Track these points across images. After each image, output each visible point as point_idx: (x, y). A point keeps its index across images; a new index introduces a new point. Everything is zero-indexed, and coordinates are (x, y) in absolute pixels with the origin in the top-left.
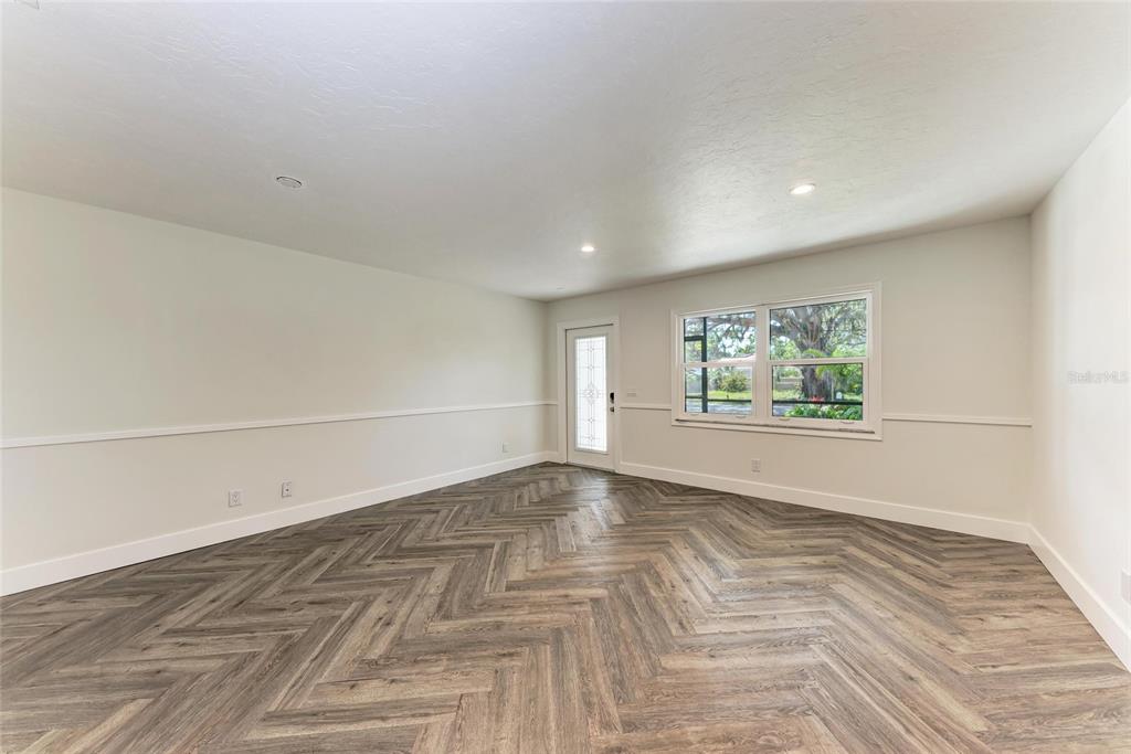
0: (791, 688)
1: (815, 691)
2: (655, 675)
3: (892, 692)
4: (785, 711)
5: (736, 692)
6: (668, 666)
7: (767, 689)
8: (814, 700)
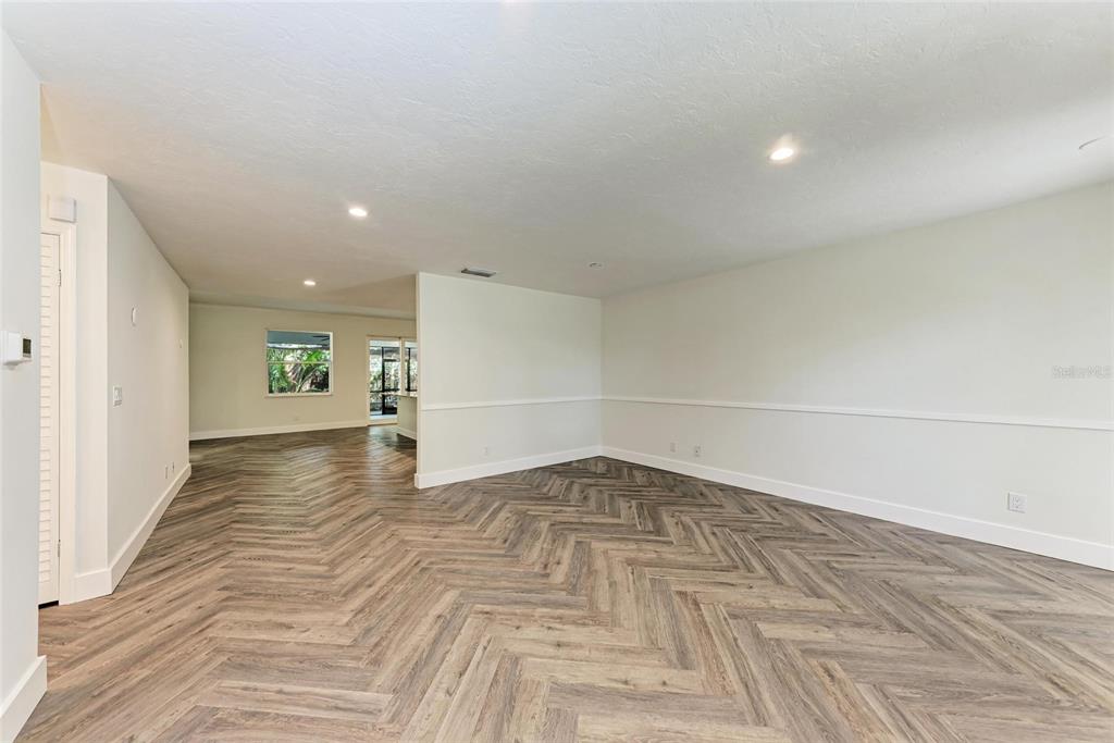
0: (376, 645)
1: (359, 659)
2: (447, 585)
3: (299, 718)
4: (368, 631)
5: (403, 614)
6: (448, 593)
7: (389, 632)
8: (356, 652)
